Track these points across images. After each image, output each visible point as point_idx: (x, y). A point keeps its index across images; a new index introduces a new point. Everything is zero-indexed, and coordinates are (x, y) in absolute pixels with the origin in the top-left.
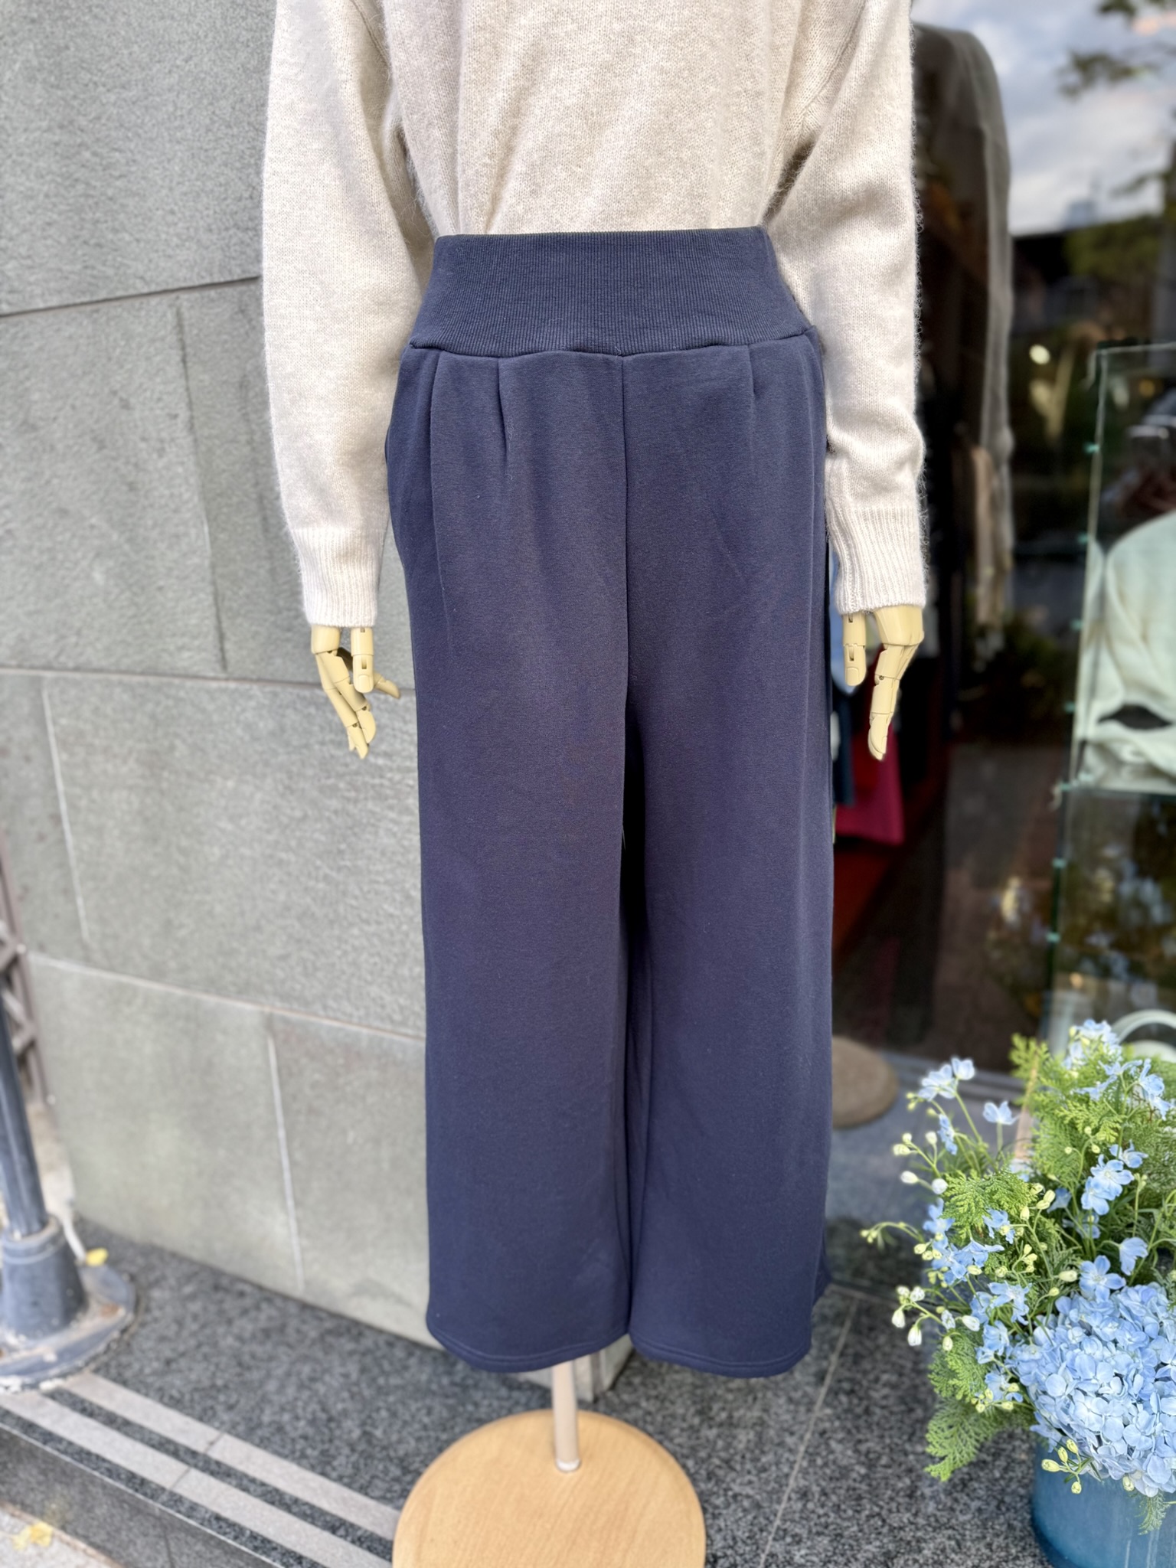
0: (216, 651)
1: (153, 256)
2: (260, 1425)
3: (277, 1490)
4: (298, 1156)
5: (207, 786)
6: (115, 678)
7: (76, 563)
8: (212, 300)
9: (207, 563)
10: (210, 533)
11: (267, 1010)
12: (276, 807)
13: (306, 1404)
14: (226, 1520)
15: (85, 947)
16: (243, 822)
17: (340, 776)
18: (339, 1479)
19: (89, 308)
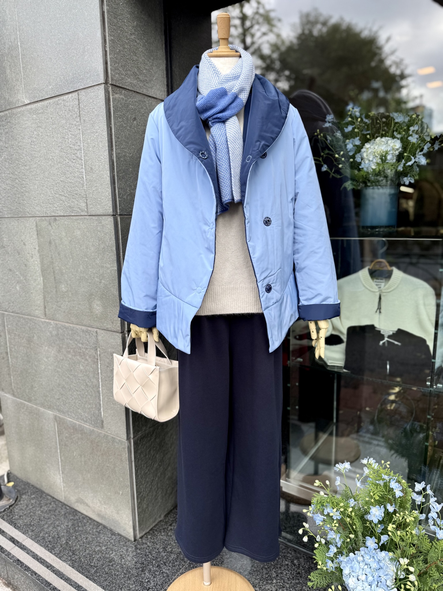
0: (44, 311)
1: (31, 208)
2: (38, 537)
3: (37, 555)
4: (63, 458)
5: (41, 348)
6: (21, 316)
7: (13, 284)
8: (43, 220)
9: (42, 287)
10: (43, 280)
11: (55, 414)
12: (56, 356)
13: (54, 532)
14: (20, 561)
15: (13, 391)
16: (49, 359)
17: (72, 349)
18: (55, 554)
19: (17, 219)
